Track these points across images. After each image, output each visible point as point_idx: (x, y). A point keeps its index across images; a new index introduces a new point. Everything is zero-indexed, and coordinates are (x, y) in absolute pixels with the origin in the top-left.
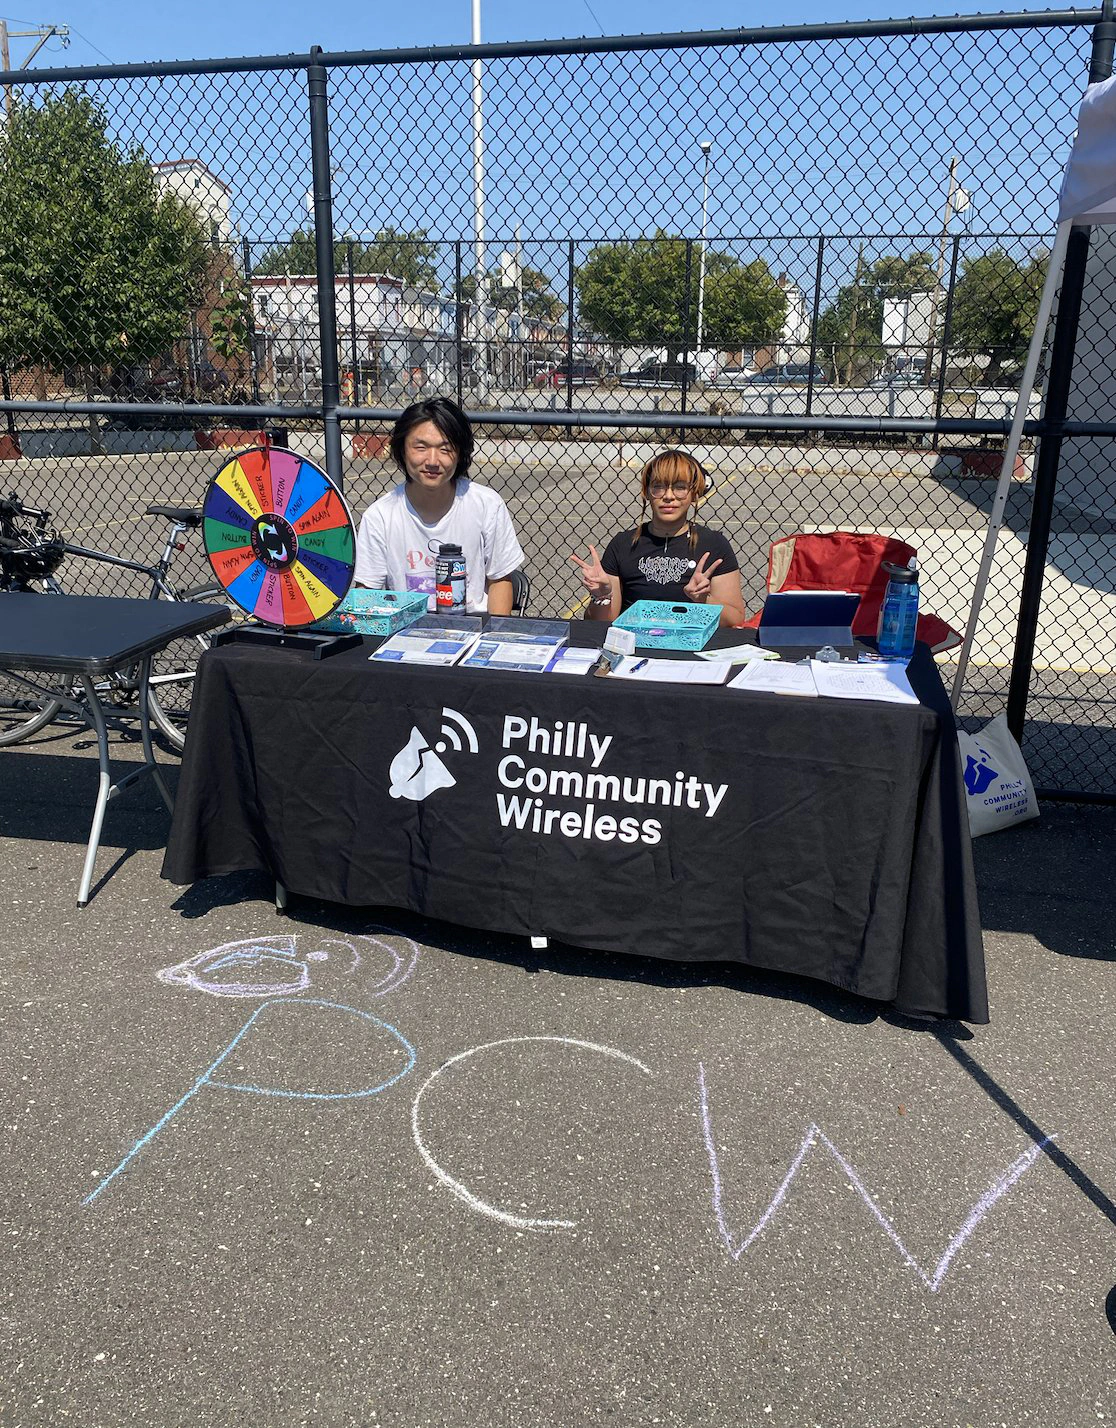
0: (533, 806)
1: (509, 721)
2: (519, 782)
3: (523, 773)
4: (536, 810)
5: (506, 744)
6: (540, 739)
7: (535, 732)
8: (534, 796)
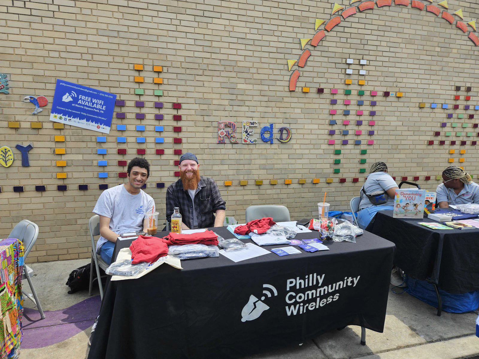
0: (300, 306)
1: (289, 281)
2: (294, 300)
3: (295, 297)
4: (301, 307)
5: (288, 289)
6: (300, 283)
7: (298, 282)
8: (300, 303)
